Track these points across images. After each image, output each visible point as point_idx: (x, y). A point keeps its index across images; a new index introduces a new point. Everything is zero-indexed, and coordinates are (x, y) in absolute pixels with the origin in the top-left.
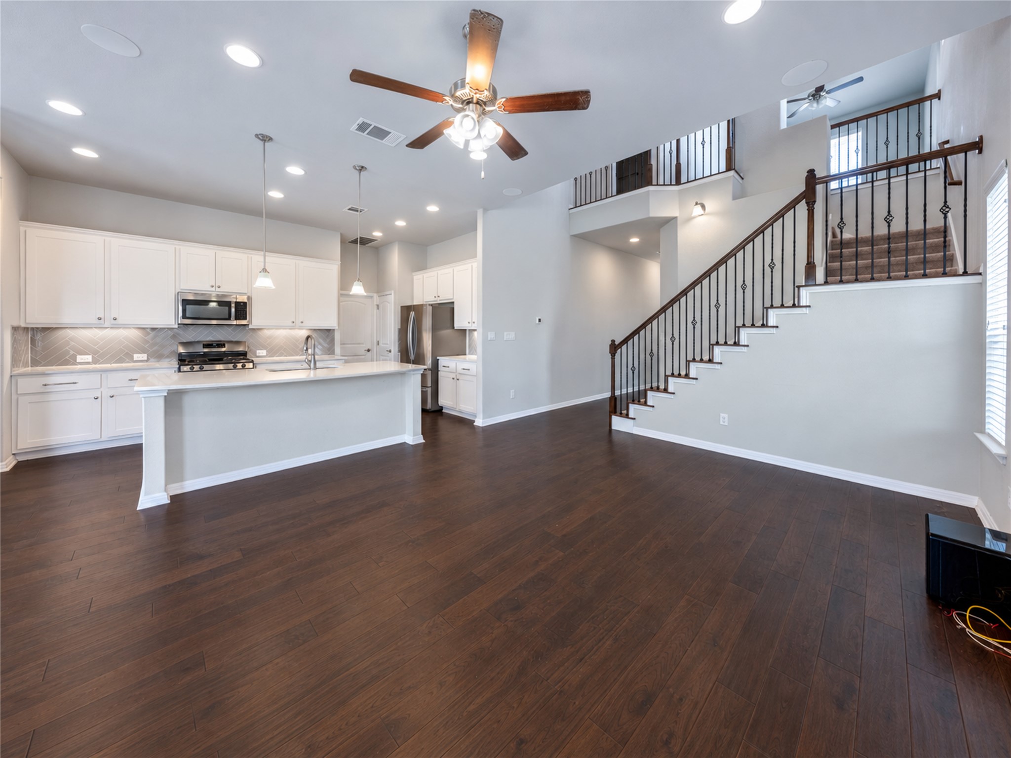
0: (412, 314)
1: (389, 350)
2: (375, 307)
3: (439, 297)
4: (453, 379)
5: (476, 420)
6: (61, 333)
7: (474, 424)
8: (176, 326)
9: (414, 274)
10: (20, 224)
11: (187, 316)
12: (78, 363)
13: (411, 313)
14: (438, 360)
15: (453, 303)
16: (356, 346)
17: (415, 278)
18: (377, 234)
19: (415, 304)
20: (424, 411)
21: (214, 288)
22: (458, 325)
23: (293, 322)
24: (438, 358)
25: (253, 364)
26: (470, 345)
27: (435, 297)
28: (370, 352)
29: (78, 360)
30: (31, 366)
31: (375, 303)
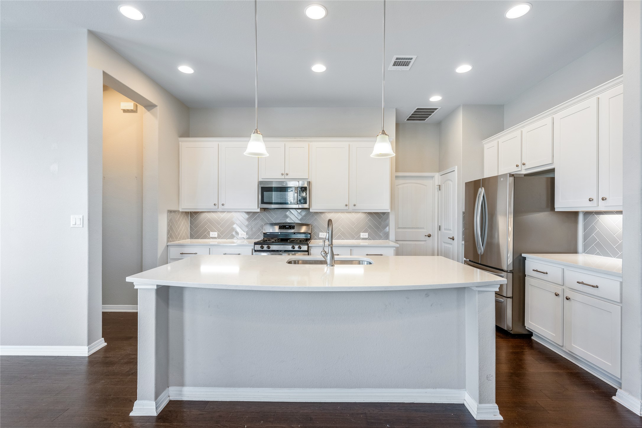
0: (482, 191)
1: (451, 237)
2: (437, 187)
3: (524, 164)
4: (557, 295)
5: (619, 392)
6: (203, 216)
7: (614, 398)
8: (259, 210)
9: (484, 142)
10: (179, 140)
11: (265, 201)
12: (211, 237)
13: (480, 189)
14: (525, 259)
15: (553, 171)
16: (414, 230)
17: (486, 146)
18: (435, 99)
19: (486, 176)
20: (501, 332)
21: (284, 175)
22: (560, 205)
23: (346, 205)
24: (523, 255)
25: (308, 247)
26: (585, 238)
27: (517, 166)
28: (431, 237)
29: (211, 236)
30: (190, 239)
31: (437, 183)
